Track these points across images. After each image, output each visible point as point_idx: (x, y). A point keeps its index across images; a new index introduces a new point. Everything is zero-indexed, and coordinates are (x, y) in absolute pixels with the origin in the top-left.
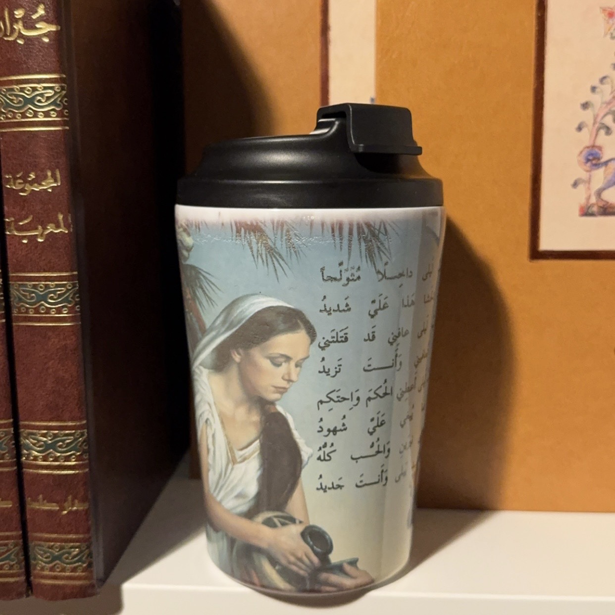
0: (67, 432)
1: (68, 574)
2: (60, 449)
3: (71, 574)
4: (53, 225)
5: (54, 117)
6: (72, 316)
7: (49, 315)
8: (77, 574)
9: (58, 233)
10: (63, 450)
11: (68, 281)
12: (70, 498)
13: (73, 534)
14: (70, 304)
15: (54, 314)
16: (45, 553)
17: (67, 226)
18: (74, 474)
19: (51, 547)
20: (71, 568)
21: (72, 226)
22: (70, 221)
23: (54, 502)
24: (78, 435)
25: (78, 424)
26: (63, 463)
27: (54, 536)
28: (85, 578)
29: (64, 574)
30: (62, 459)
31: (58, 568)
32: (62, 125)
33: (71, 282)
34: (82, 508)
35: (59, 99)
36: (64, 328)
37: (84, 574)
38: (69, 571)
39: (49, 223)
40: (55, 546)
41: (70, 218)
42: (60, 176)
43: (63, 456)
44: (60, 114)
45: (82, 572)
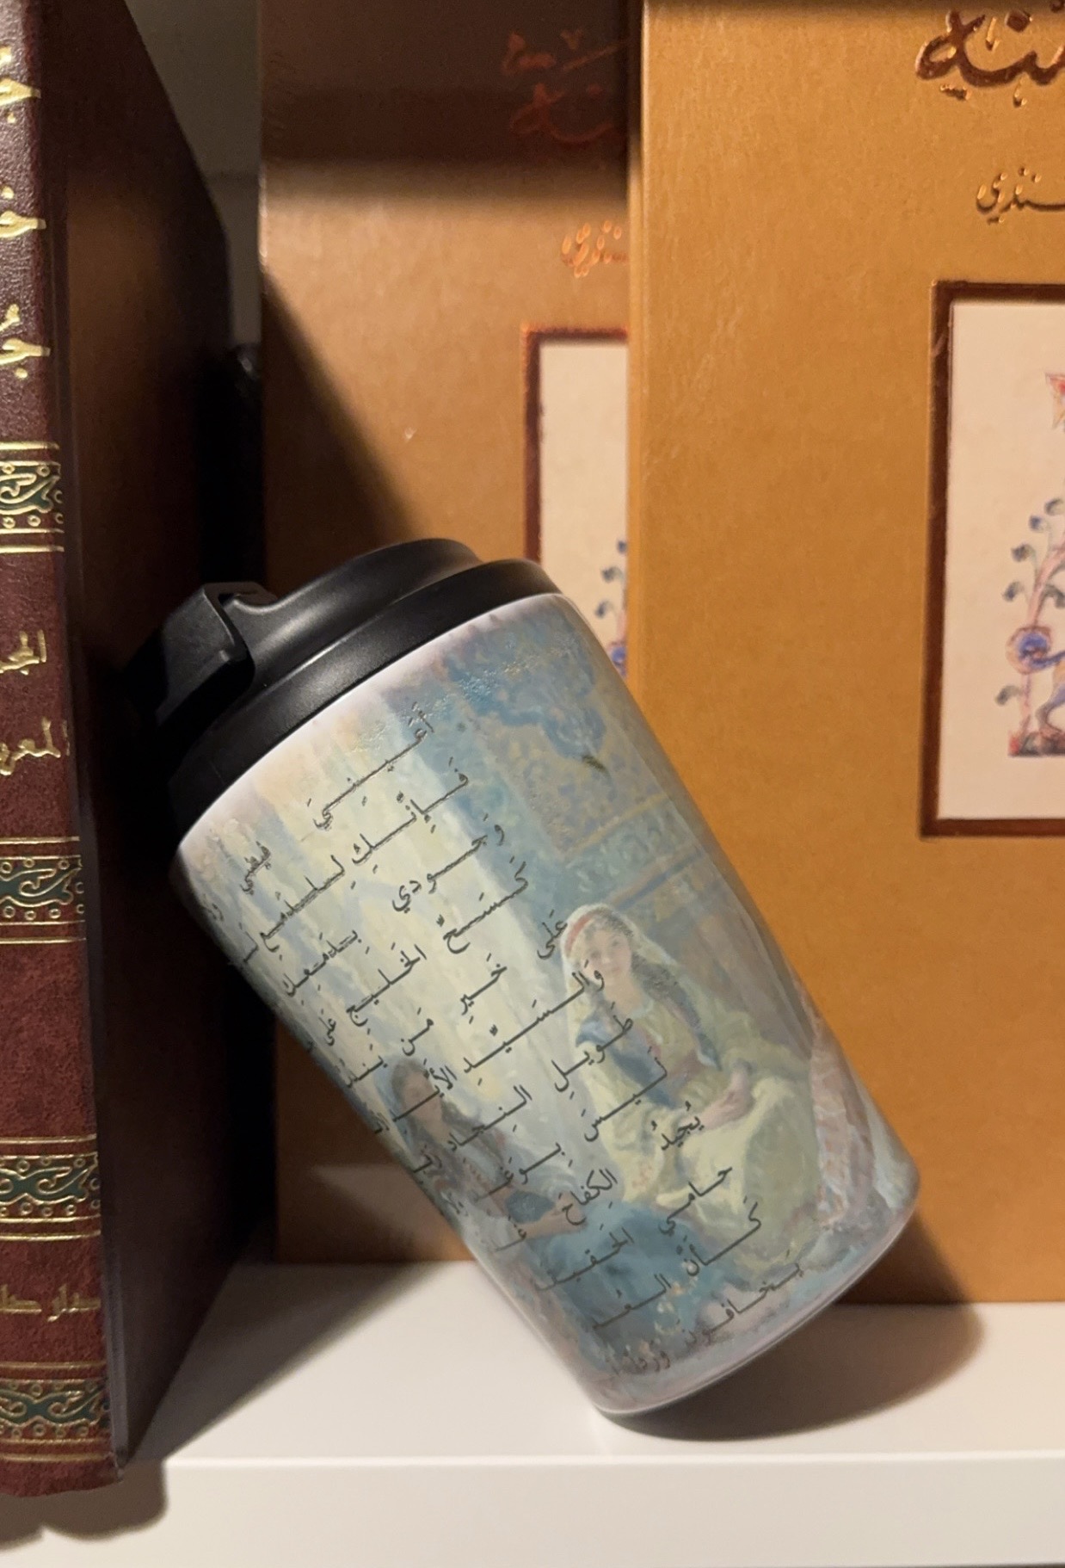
0: (58, 1157)
1: (59, 1441)
2: (44, 1192)
3: (65, 1441)
4: (30, 743)
5: (35, 527)
6: (70, 926)
7: (21, 923)
8: (79, 1440)
9: (41, 758)
10: (49, 1193)
11: (61, 854)
12: (63, 1289)
13: (70, 1361)
14: (64, 901)
15: (33, 921)
16: (14, 1399)
17: (59, 745)
18: (71, 1240)
19: (25, 1389)
20: (65, 1429)
21: (69, 745)
22: (66, 735)
23: (31, 1299)
24: (79, 1163)
25: (80, 1140)
26: (49, 1220)
27: (33, 1366)
28: (94, 1448)
29: (51, 1441)
30: (48, 1212)
31: (39, 1430)
32: (50, 543)
33: (67, 857)
34: (87, 1309)
35: (47, 492)
36: (52, 948)
37: (91, 1440)
38: (61, 1436)
39: (23, 738)
40: (33, 1387)
41: (65, 729)
42: (47, 643)
43: (49, 1206)
44: (47, 521)
45: (89, 1436)
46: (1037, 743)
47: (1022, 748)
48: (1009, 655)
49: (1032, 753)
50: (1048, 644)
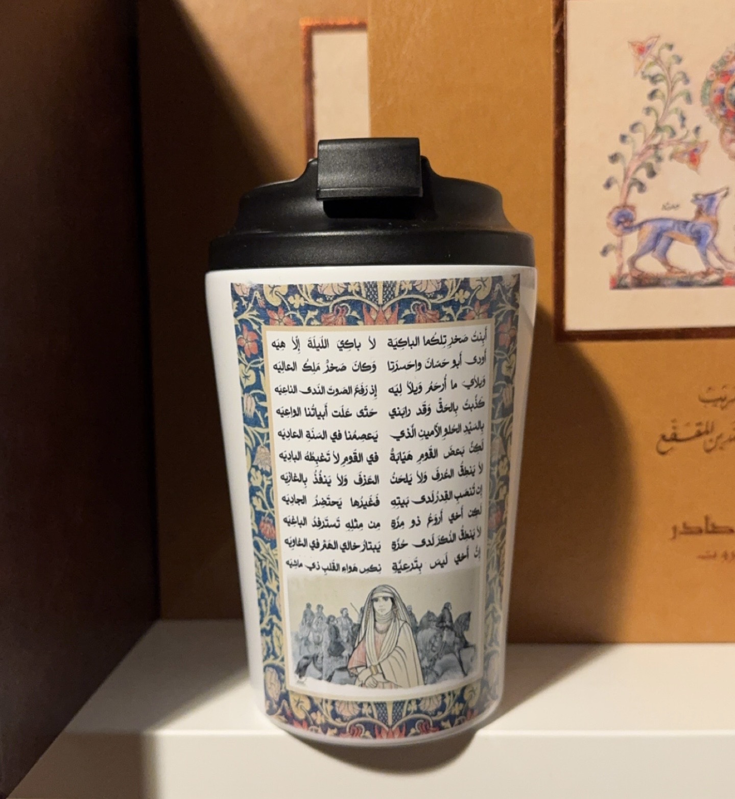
46: (628, 280)
47: (618, 284)
48: (608, 224)
49: (625, 287)
50: (634, 217)
